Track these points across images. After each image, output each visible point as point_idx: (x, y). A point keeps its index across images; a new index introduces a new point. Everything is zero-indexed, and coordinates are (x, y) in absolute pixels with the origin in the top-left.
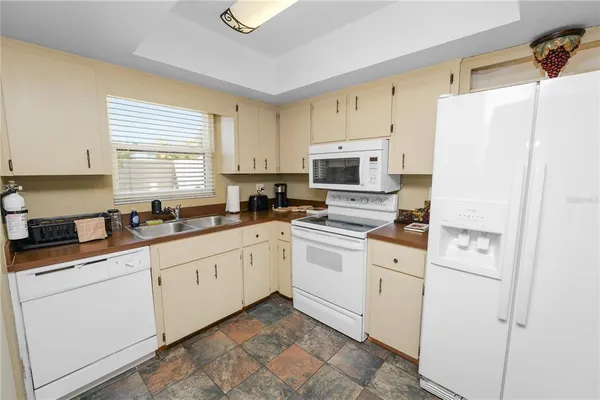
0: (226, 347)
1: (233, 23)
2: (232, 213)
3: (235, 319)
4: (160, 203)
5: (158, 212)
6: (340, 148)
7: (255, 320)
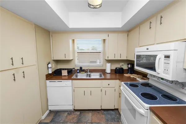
0: (88, 120)
1: (92, 7)
2: (108, 73)
3: (99, 111)
4: (82, 68)
5: (81, 70)
6: (148, 49)
7: (104, 116)
